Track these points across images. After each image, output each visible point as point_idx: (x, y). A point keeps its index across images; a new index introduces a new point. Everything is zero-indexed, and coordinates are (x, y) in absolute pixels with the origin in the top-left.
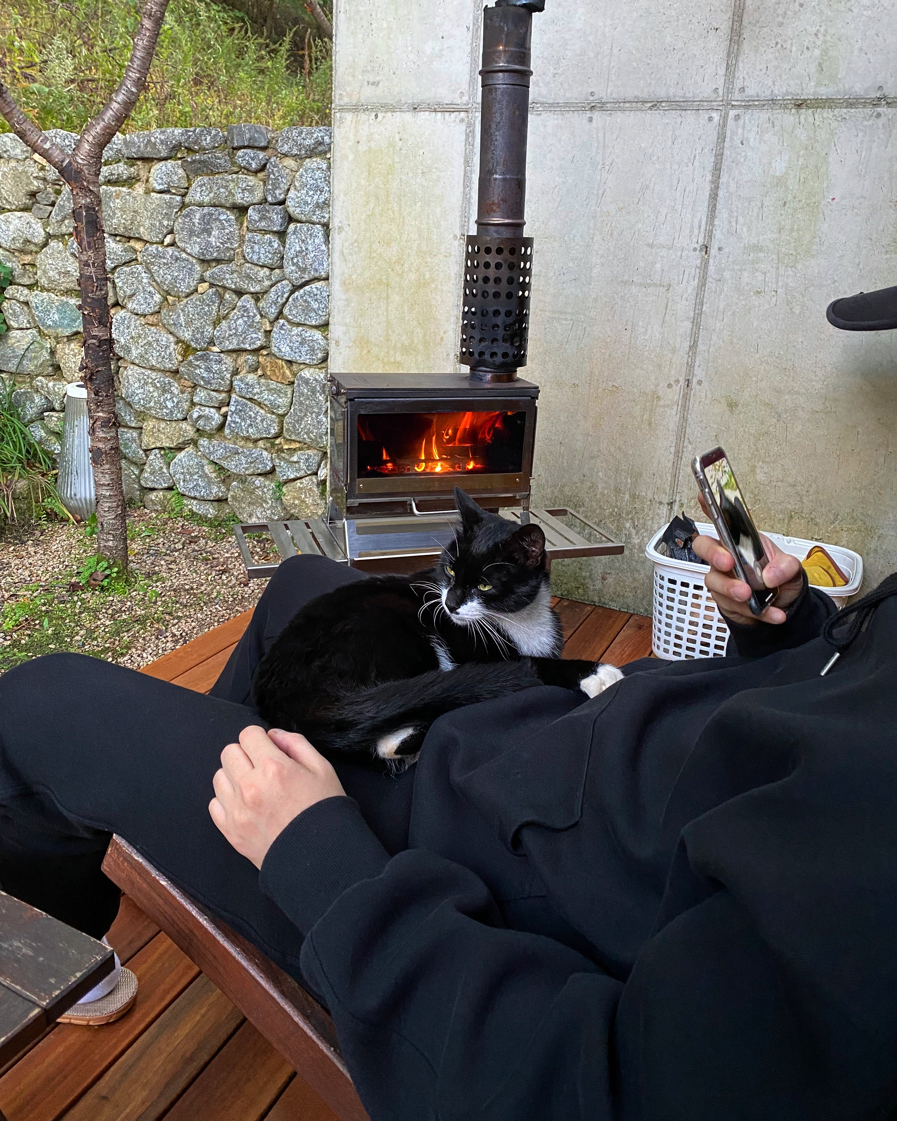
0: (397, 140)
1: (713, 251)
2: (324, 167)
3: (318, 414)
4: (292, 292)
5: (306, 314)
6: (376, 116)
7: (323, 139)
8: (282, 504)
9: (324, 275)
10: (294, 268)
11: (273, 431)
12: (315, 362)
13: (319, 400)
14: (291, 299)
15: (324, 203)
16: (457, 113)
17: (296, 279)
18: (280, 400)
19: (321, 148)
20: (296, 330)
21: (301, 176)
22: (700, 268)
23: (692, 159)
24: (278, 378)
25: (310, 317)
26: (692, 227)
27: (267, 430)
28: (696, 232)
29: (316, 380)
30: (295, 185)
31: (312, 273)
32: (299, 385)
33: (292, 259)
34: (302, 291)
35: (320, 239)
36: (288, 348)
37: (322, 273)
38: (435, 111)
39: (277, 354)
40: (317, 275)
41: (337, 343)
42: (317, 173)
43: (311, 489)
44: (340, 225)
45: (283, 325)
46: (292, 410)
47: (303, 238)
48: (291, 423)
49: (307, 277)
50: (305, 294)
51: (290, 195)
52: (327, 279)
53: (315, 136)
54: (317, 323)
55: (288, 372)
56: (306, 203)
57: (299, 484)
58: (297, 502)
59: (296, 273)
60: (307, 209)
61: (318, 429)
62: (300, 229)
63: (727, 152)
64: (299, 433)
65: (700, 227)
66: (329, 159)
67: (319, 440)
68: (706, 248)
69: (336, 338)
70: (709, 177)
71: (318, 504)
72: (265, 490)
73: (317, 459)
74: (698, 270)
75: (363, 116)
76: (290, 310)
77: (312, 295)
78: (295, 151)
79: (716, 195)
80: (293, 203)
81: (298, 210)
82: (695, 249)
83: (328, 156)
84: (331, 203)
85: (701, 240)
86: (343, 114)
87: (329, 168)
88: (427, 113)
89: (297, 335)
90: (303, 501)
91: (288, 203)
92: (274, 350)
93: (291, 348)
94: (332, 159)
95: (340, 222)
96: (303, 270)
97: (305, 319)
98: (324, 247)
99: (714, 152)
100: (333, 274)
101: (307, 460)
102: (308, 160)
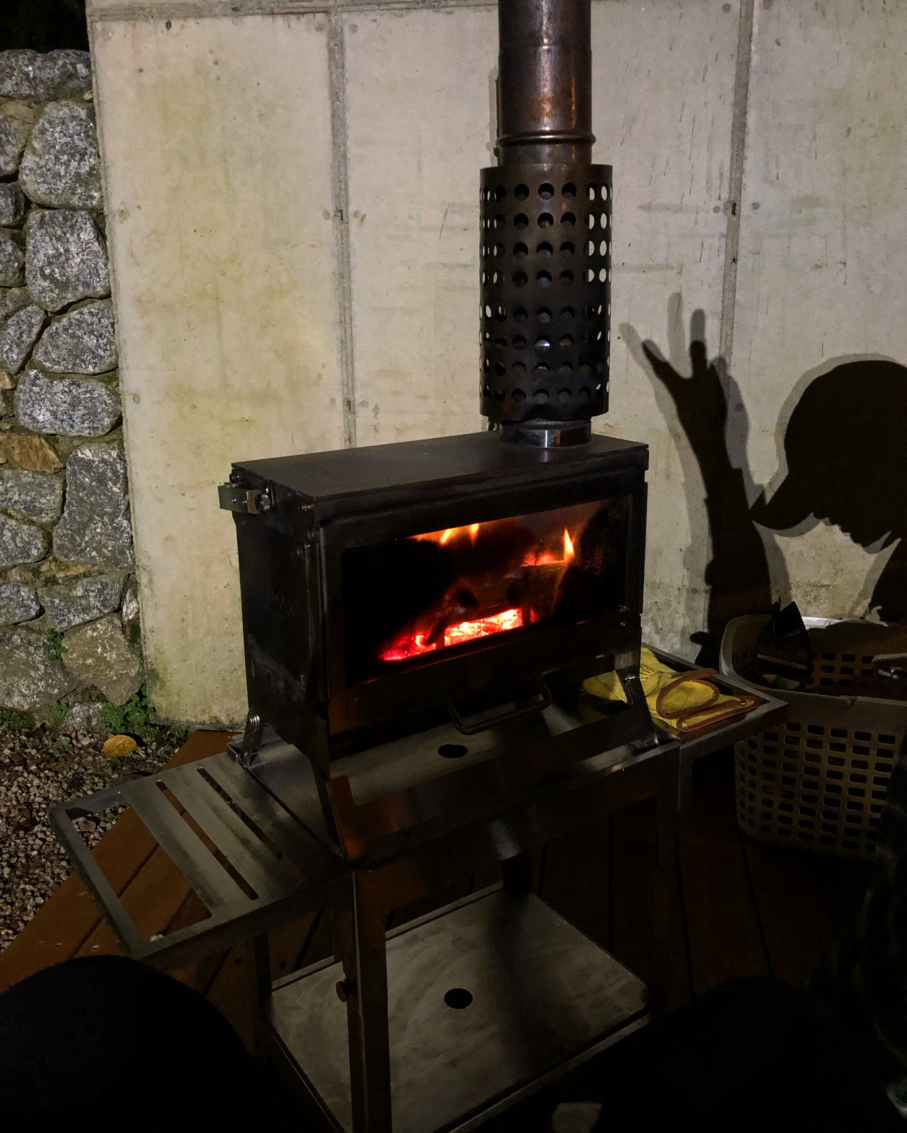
0: (210, 64)
1: (745, 209)
2: (83, 114)
3: (113, 517)
4: (46, 324)
5: (76, 357)
6: (169, 25)
7: (75, 68)
8: (63, 667)
9: (100, 291)
10: (46, 284)
11: (34, 552)
12: (100, 433)
13: (114, 493)
14: (45, 335)
15: (90, 173)
16: (310, 16)
17: (52, 301)
18: (43, 501)
19: (72, 84)
20: (59, 386)
21: (43, 131)
22: (726, 237)
23: (702, 70)
24: (34, 465)
25: (84, 361)
26: (709, 175)
27: (25, 552)
28: (716, 182)
29: (103, 461)
30: (33, 147)
31: (81, 289)
32: (74, 473)
33: (41, 269)
34: (65, 321)
35: (88, 234)
36: (48, 414)
37: (99, 289)
38: (272, 14)
39: (30, 427)
40: (89, 292)
41: (136, 398)
42: (71, 126)
43: (112, 638)
44: (122, 208)
45: (36, 377)
46: (66, 515)
47: (59, 232)
48: (66, 535)
49: (70, 297)
50: (71, 324)
51: (24, 164)
52: (108, 296)
53: (60, 63)
54: (97, 370)
55: (52, 454)
56: (58, 176)
57: (90, 632)
58: (89, 661)
59: (52, 291)
60: (61, 185)
61: (115, 539)
62: (51, 219)
63: (755, 58)
64: (82, 551)
65: (721, 174)
66: (91, 101)
67: (119, 557)
68: (734, 208)
69: (133, 392)
70: (730, 98)
71: (128, 660)
72: (32, 649)
73: (118, 587)
74: (723, 240)
75: (145, 28)
76: (46, 353)
77: (84, 325)
78: (25, 90)
79: (744, 125)
80: (32, 177)
81: (43, 188)
82: (716, 209)
83: (87, 96)
84: (101, 171)
85: (725, 195)
86: (108, 24)
87: (92, 115)
88: (259, 18)
89: (64, 392)
90: (101, 659)
91: (23, 177)
92: (24, 421)
93: (54, 414)
94: (95, 101)
95: (123, 203)
96: (63, 286)
97: (74, 364)
98: (96, 246)
99: (735, 57)
100: (117, 287)
101: (100, 592)
102: (51, 105)
